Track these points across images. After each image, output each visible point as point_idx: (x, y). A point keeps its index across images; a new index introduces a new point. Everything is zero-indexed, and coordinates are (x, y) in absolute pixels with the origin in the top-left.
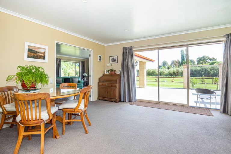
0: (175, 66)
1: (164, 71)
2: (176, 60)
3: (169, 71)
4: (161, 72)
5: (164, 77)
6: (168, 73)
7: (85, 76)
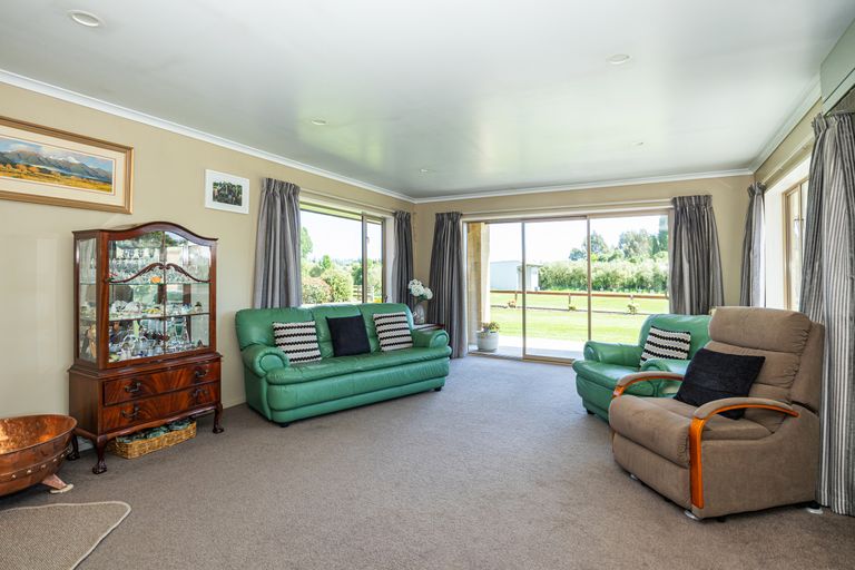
0: (632, 251)
1: (620, 272)
2: (638, 232)
3: (636, 272)
4: (608, 275)
5: (621, 293)
6: (635, 280)
7: (422, 297)
